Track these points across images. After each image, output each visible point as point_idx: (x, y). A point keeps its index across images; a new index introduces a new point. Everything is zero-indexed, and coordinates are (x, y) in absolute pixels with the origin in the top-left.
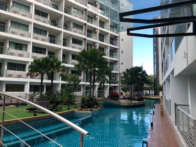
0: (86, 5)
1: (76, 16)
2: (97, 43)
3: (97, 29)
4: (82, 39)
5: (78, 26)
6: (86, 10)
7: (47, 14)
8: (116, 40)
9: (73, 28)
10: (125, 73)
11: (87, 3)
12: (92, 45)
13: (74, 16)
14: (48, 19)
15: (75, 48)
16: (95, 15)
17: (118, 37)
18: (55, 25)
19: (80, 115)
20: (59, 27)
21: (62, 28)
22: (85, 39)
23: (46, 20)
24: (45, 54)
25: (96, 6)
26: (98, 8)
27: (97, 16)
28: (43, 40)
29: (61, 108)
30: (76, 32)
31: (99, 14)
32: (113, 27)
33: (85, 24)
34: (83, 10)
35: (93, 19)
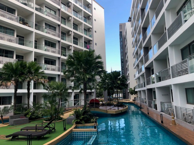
0: (59, 5)
1: (48, 16)
2: (72, 46)
3: (71, 31)
4: (56, 41)
5: (51, 26)
6: (59, 10)
7: (15, 10)
8: (90, 44)
9: (45, 28)
10: (103, 78)
11: (60, 2)
12: (65, 48)
13: (46, 15)
14: (15, 16)
15: (48, 51)
16: (69, 17)
17: (92, 41)
18: (25, 24)
19: (81, 134)
20: (30, 27)
21: (33, 28)
22: (59, 42)
23: (13, 17)
24: (13, 58)
25: (69, 7)
26: (71, 9)
27: (70, 18)
28: (10, 41)
29: (54, 128)
30: (49, 33)
31: (73, 16)
32: (86, 30)
33: (59, 25)
34: (56, 10)
35: (66, 21)
